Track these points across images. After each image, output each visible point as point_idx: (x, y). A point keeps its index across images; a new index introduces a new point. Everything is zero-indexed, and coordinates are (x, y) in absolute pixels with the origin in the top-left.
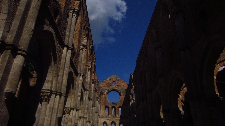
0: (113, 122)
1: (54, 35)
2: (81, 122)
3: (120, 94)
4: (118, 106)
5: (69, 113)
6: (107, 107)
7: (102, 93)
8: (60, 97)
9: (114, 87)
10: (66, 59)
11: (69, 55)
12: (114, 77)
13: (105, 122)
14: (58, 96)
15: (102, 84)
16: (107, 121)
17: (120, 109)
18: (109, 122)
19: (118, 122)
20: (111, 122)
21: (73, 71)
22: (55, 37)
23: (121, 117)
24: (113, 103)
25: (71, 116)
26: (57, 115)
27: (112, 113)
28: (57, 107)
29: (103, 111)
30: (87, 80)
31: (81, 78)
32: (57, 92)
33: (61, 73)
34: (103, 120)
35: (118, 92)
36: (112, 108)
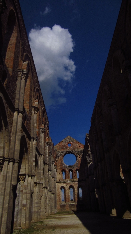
0: (71, 187)
2: (37, 189)
3: (77, 157)
4: (75, 169)
5: (24, 180)
6: (64, 171)
7: (57, 157)
8: (14, 164)
9: (69, 149)
10: (17, 123)
11: (20, 119)
12: (68, 138)
13: (62, 188)
14: (11, 163)
15: (56, 147)
16: (64, 185)
17: (77, 172)
18: (66, 187)
19: (76, 186)
20: (68, 186)
21: (26, 136)
22: (4, 101)
23: (79, 180)
24: (70, 166)
25: (26, 183)
26: (11, 184)
27: (69, 177)
28: (10, 174)
29: (60, 176)
30: (40, 144)
31: (35, 142)
32: (9, 159)
33: (12, 138)
34: (60, 185)
35: (74, 154)
36: (69, 171)
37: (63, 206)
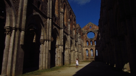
0: (91, 49)
1: (40, 15)
3: (95, 33)
4: (94, 40)
6: (87, 41)
7: (83, 34)
8: (49, 42)
9: (90, 30)
10: (49, 24)
12: (90, 24)
13: (87, 50)
16: (88, 49)
17: (95, 42)
18: (89, 49)
19: (94, 49)
20: (90, 49)
23: (96, 46)
24: (91, 39)
25: (59, 49)
28: (48, 46)
29: (85, 44)
30: (68, 30)
32: (47, 40)
34: (86, 48)
35: (93, 32)
36: (90, 41)
37: (87, 59)
